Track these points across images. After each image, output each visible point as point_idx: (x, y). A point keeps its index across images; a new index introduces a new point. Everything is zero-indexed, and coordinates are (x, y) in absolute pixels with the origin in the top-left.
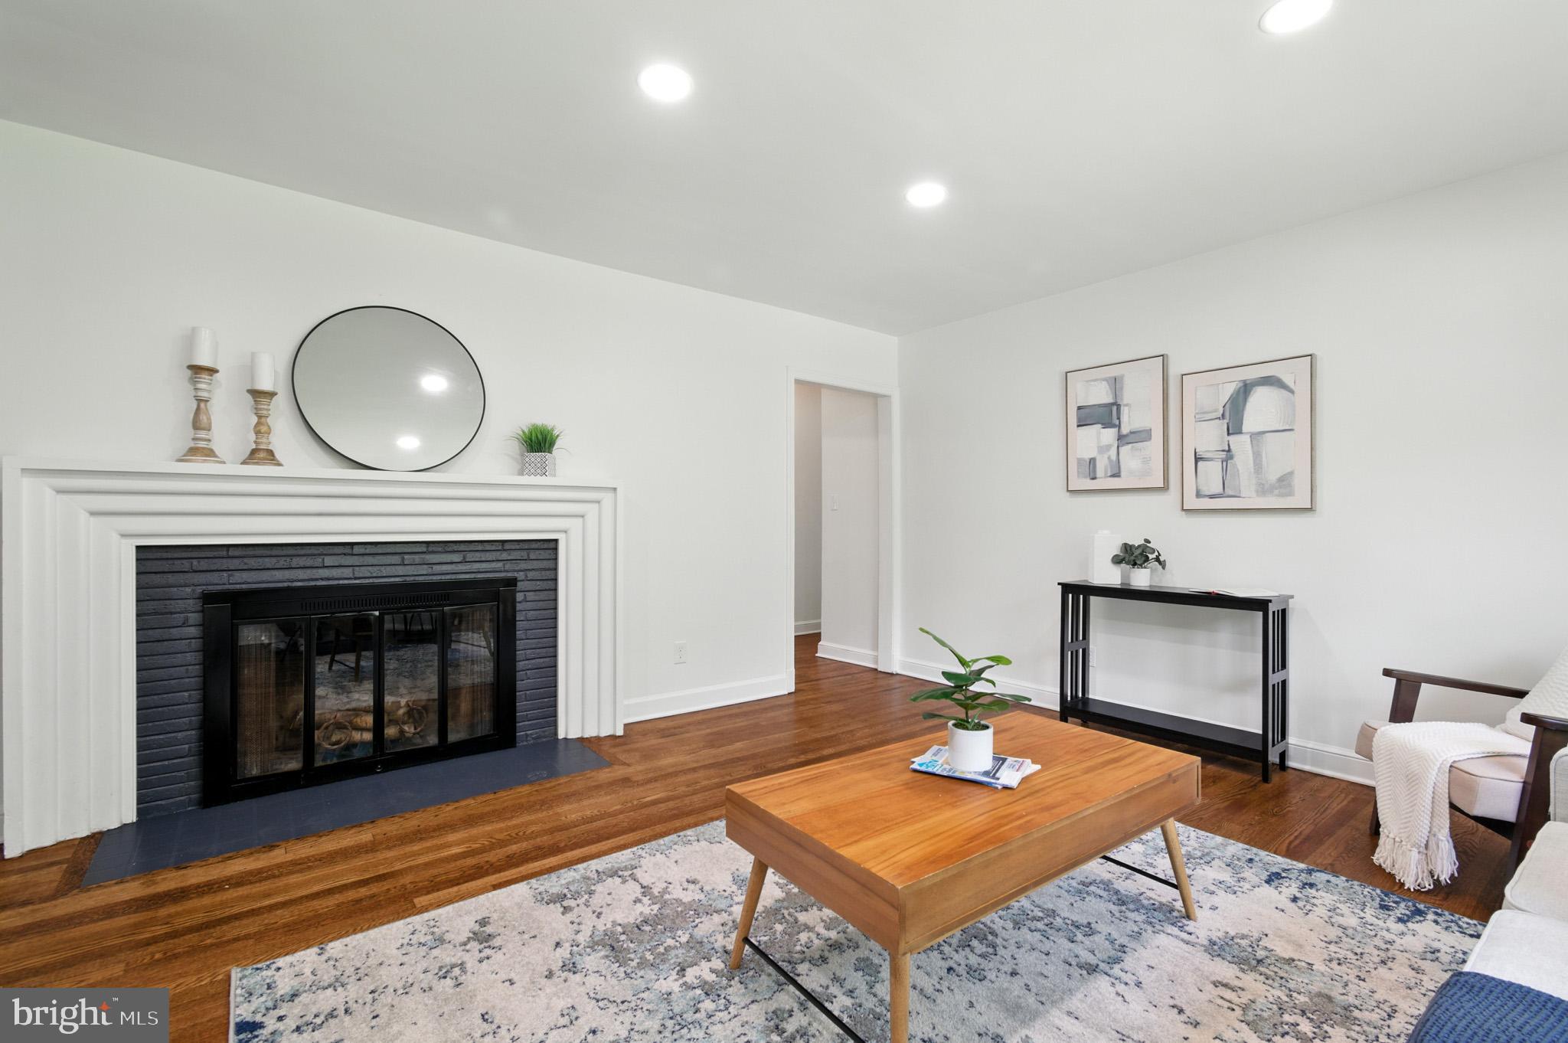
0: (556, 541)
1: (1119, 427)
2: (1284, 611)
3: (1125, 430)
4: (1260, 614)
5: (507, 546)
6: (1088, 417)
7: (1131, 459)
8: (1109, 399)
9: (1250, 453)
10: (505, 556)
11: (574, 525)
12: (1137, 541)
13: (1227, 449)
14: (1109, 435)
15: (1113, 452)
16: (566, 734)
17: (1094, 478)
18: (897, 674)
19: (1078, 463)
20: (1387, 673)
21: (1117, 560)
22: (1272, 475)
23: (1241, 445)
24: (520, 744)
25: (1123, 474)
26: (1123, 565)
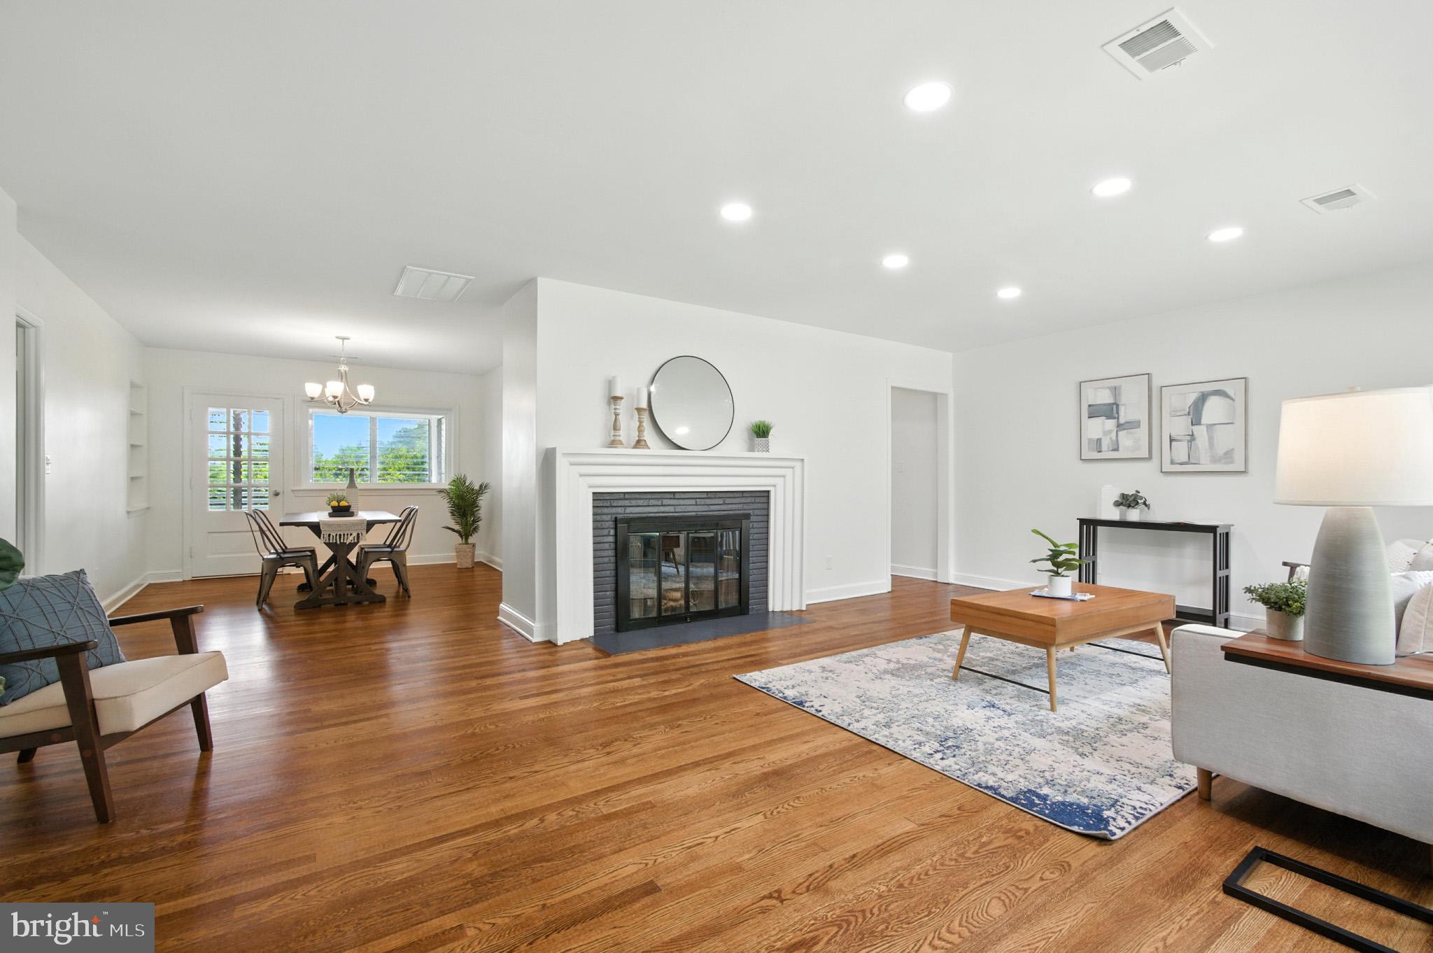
0: (768, 492)
1: (1118, 418)
2: (1227, 534)
3: (1122, 421)
4: (1212, 534)
5: (745, 495)
6: (1095, 412)
7: (1126, 439)
8: (1111, 401)
9: (1206, 437)
10: (743, 500)
11: (779, 481)
12: (1131, 492)
13: (1191, 434)
14: (1110, 424)
15: (1113, 435)
16: (773, 608)
17: (1100, 452)
18: (952, 584)
19: (1089, 442)
20: (1285, 564)
21: (1117, 504)
22: (1220, 451)
23: (1200, 431)
24: (750, 613)
25: (1120, 449)
26: (1121, 507)
